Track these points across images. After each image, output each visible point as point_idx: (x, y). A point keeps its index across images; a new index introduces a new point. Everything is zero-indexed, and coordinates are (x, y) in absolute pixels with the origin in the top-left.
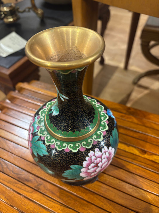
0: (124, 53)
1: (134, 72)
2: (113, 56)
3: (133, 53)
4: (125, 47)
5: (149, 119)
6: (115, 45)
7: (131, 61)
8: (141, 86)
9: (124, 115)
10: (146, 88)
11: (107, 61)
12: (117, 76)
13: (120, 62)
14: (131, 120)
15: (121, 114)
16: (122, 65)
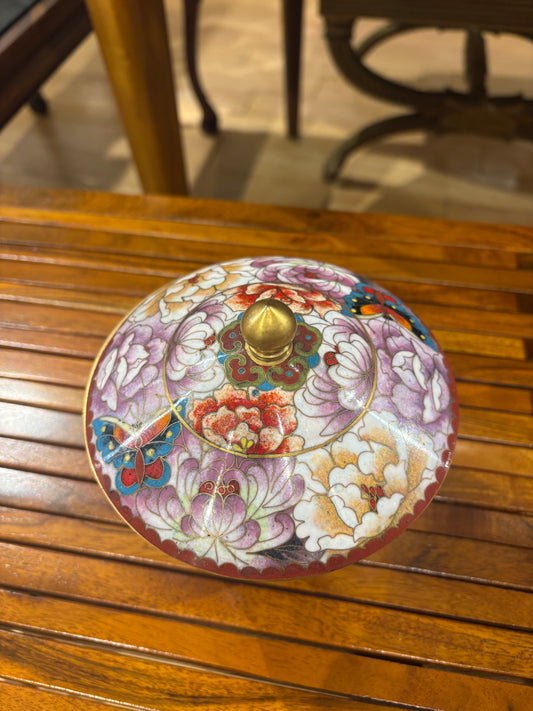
0: (279, 82)
1: (320, 143)
2: (246, 101)
3: (308, 82)
4: (276, 63)
5: (381, 232)
6: (243, 60)
7: (306, 109)
8: (351, 184)
9: (300, 236)
10: (368, 186)
11: (228, 119)
12: (268, 162)
13: (270, 115)
14: (325, 247)
15: (292, 235)
16: (279, 126)
